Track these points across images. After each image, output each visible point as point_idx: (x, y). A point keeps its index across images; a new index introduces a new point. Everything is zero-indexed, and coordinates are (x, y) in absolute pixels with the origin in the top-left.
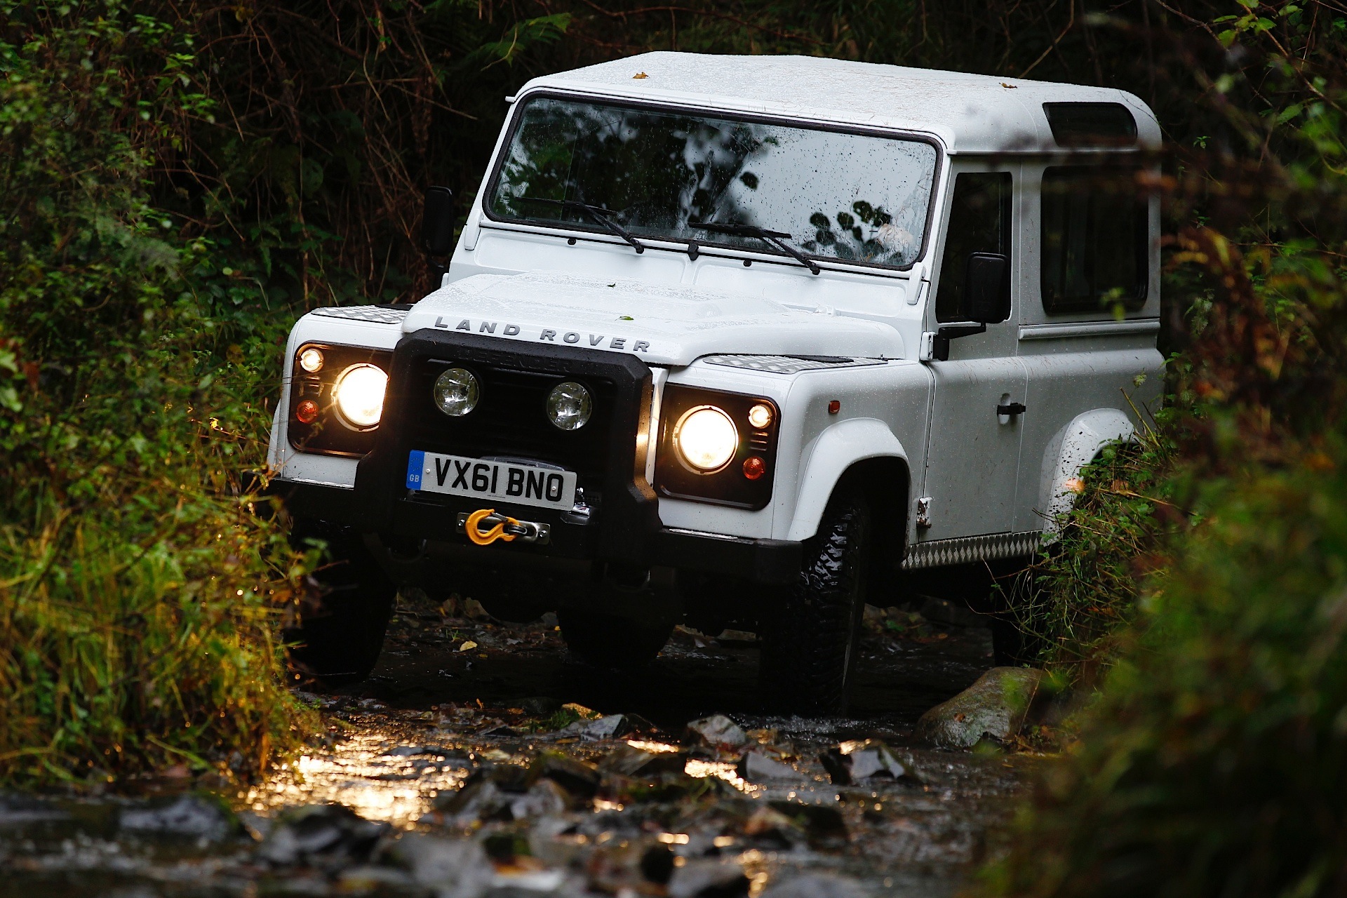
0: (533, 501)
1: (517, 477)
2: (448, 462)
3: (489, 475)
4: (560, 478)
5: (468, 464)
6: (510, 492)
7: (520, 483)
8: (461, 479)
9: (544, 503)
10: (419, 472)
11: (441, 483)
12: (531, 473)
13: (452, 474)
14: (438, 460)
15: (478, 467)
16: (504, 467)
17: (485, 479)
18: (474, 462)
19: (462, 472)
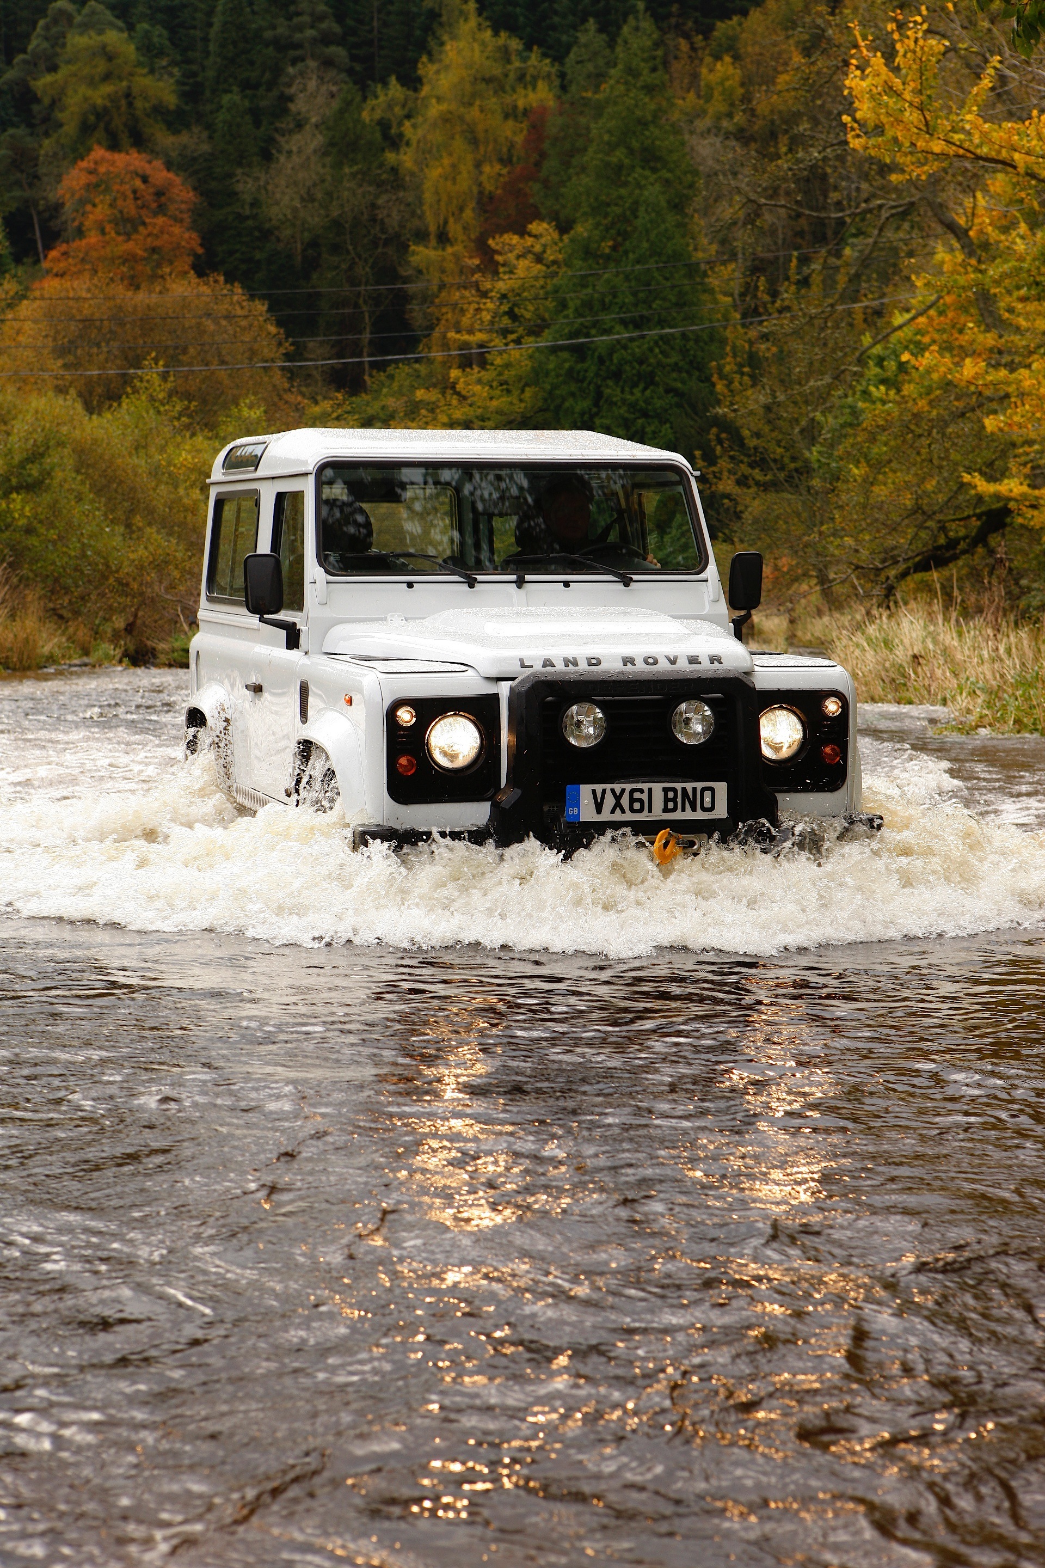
0: (689, 815)
1: (671, 795)
2: (604, 791)
3: (645, 797)
4: (712, 790)
5: (623, 791)
6: (666, 810)
7: (674, 800)
8: (618, 805)
9: (700, 815)
10: (577, 804)
11: (599, 811)
12: (684, 789)
13: (609, 801)
14: (594, 791)
15: (633, 791)
16: (658, 788)
17: (641, 801)
18: (629, 787)
19: (618, 798)
